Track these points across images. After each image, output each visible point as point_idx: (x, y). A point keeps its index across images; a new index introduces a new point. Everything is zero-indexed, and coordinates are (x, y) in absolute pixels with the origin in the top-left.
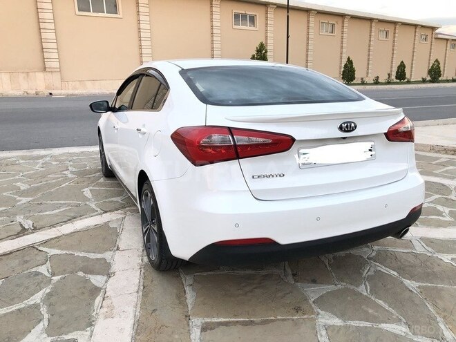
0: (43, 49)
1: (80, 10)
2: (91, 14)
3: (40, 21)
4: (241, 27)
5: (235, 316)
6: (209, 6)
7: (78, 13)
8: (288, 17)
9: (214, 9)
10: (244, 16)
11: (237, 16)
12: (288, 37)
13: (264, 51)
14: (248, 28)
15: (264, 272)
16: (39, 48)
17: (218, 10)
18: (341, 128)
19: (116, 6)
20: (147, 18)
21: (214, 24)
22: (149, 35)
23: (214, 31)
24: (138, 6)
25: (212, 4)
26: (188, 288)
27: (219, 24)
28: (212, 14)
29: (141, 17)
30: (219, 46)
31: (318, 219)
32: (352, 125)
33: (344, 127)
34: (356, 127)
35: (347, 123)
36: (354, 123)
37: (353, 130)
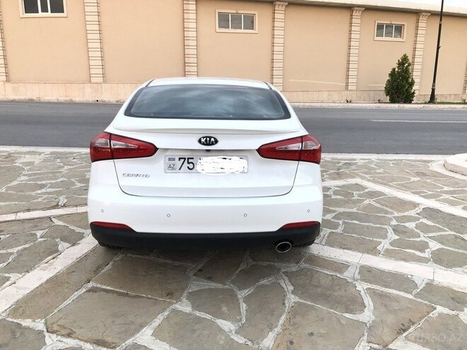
0: (185, 63)
2: (230, 30)
3: (186, 38)
4: (384, 38)
5: (121, 288)
6: (349, 17)
7: (218, 30)
8: (440, 25)
9: (354, 21)
10: (389, 26)
11: (380, 27)
12: (438, 48)
13: (407, 64)
14: (393, 39)
15: (177, 263)
16: (182, 62)
17: (359, 21)
18: (200, 141)
19: (253, 22)
20: (282, 33)
21: (353, 36)
22: (282, 49)
23: (352, 44)
24: (274, 21)
25: (352, 16)
26: (111, 263)
27: (358, 36)
28: (351, 26)
29: (276, 32)
30: (356, 59)
31: (169, 216)
32: (213, 139)
33: (203, 140)
34: (216, 141)
35: (207, 137)
36: (215, 139)
37: (213, 144)
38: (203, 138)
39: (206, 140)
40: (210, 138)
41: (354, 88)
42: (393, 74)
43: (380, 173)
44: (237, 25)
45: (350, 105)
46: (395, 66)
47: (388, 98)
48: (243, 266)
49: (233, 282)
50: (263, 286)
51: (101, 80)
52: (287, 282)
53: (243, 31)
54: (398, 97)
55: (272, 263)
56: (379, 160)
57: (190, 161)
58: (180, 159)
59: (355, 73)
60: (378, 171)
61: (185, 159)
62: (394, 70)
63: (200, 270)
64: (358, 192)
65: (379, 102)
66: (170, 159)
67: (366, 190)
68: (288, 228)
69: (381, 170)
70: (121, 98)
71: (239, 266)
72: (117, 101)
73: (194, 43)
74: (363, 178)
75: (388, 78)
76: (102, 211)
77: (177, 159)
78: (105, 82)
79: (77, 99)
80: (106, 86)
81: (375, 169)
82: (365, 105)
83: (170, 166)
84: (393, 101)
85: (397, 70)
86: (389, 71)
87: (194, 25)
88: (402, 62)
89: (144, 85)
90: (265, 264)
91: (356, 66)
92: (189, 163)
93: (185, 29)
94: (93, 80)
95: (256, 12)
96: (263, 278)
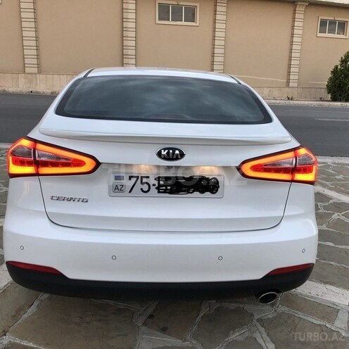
0: (123, 55)
1: (159, 19)
2: (171, 22)
3: (124, 29)
4: (327, 35)
6: (292, 12)
7: (158, 22)
9: (297, 16)
10: (332, 23)
11: (323, 23)
14: (336, 36)
16: (121, 54)
18: (159, 154)
19: (194, 14)
20: (224, 26)
21: (296, 32)
22: (223, 43)
23: (295, 39)
24: (215, 14)
25: (295, 10)
26: (36, 304)
27: (301, 32)
28: (294, 21)
29: (217, 25)
30: (298, 55)
31: (114, 258)
33: (164, 153)
34: (182, 155)
35: (169, 149)
36: (180, 151)
37: (177, 159)
38: (165, 149)
39: (168, 153)
41: (296, 85)
42: (335, 71)
43: (340, 180)
44: (177, 17)
45: (292, 102)
46: (338, 63)
47: (330, 96)
48: (205, 310)
49: (195, 337)
50: (235, 342)
51: (35, 70)
52: (265, 335)
53: (183, 23)
54: (340, 95)
55: (241, 306)
56: (335, 163)
57: (144, 180)
58: (130, 178)
59: (297, 70)
60: (337, 177)
61: (138, 178)
62: (337, 67)
63: (151, 316)
64: (322, 204)
65: (321, 99)
66: (117, 178)
67: (331, 202)
69: (341, 177)
70: (56, 89)
71: (200, 310)
72: (52, 93)
73: (133, 34)
74: (324, 186)
75: (330, 76)
76: (22, 248)
77: (126, 178)
78: (40, 72)
79: (11, 90)
80: (41, 77)
81: (334, 175)
82: (306, 102)
83: (116, 188)
84: (334, 99)
85: (339, 67)
86: (332, 68)
87: (133, 16)
88: (346, 59)
89: (82, 75)
90: (233, 306)
91: (297, 62)
93: (124, 20)
94: (27, 70)
95: (198, 5)
96: (234, 329)
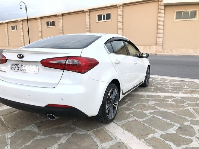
0: (157, 36)
7: (175, 20)
19: (195, 15)
32: (22, 55)
34: (23, 57)
38: (18, 55)
40: (21, 55)
44: (186, 17)
48: (61, 125)
52: (67, 138)
53: (189, 19)
58: (15, 65)
61: (16, 65)
63: (42, 122)
66: (12, 65)
68: (50, 106)
73: (162, 27)
77: (14, 65)
83: (11, 68)
87: (163, 19)
90: (73, 127)
92: (17, 67)
93: (158, 21)
95: (197, 10)
96: (60, 133)
